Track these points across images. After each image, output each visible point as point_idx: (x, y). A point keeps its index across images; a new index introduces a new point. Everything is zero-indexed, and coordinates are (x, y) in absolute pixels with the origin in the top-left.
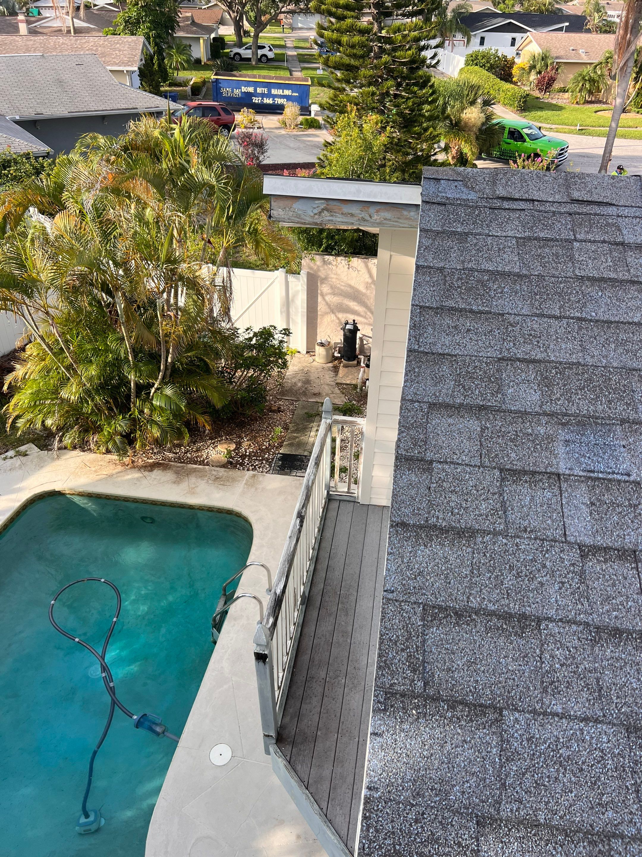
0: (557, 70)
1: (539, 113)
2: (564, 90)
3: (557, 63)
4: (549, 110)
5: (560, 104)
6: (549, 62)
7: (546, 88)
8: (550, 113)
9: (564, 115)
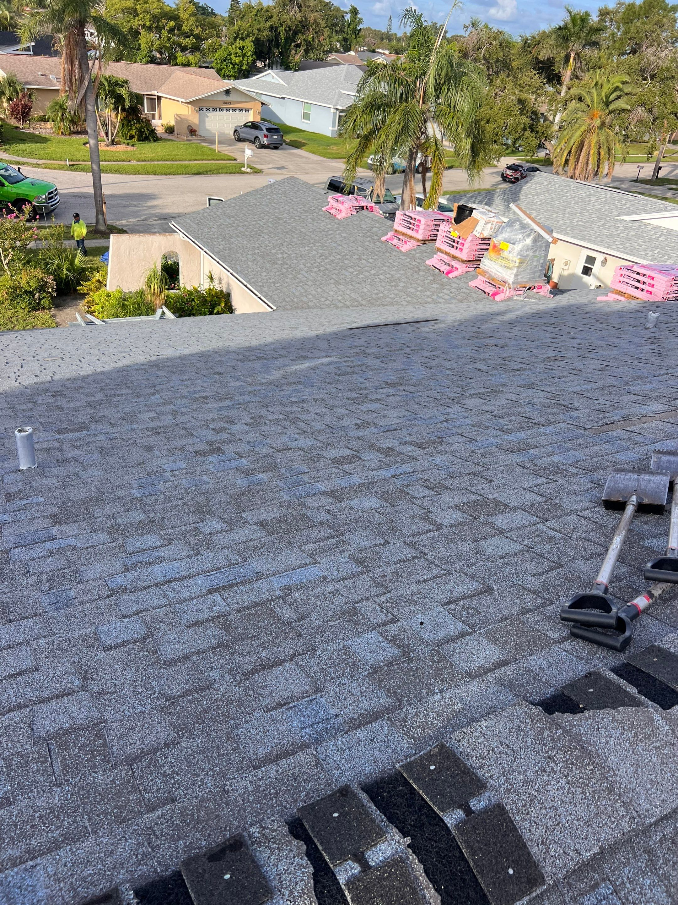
0: (30, 97)
1: (22, 146)
2: (43, 119)
3: (28, 89)
4: (31, 142)
5: (43, 135)
6: (19, 88)
7: (23, 117)
8: (33, 146)
9: (51, 148)
